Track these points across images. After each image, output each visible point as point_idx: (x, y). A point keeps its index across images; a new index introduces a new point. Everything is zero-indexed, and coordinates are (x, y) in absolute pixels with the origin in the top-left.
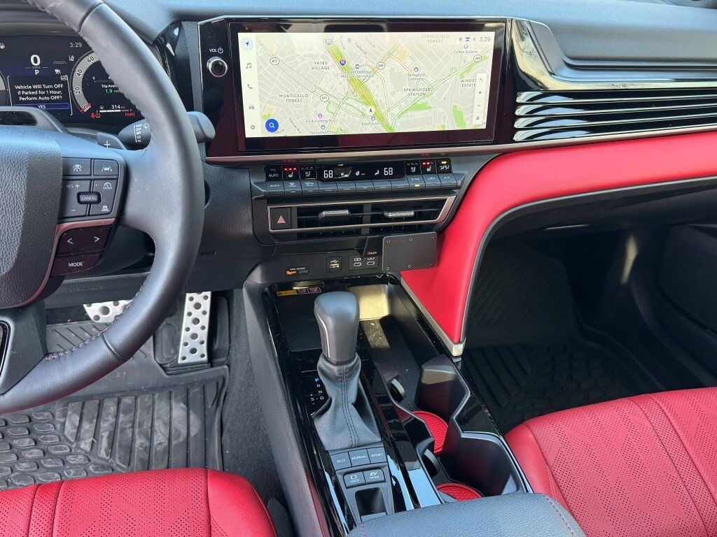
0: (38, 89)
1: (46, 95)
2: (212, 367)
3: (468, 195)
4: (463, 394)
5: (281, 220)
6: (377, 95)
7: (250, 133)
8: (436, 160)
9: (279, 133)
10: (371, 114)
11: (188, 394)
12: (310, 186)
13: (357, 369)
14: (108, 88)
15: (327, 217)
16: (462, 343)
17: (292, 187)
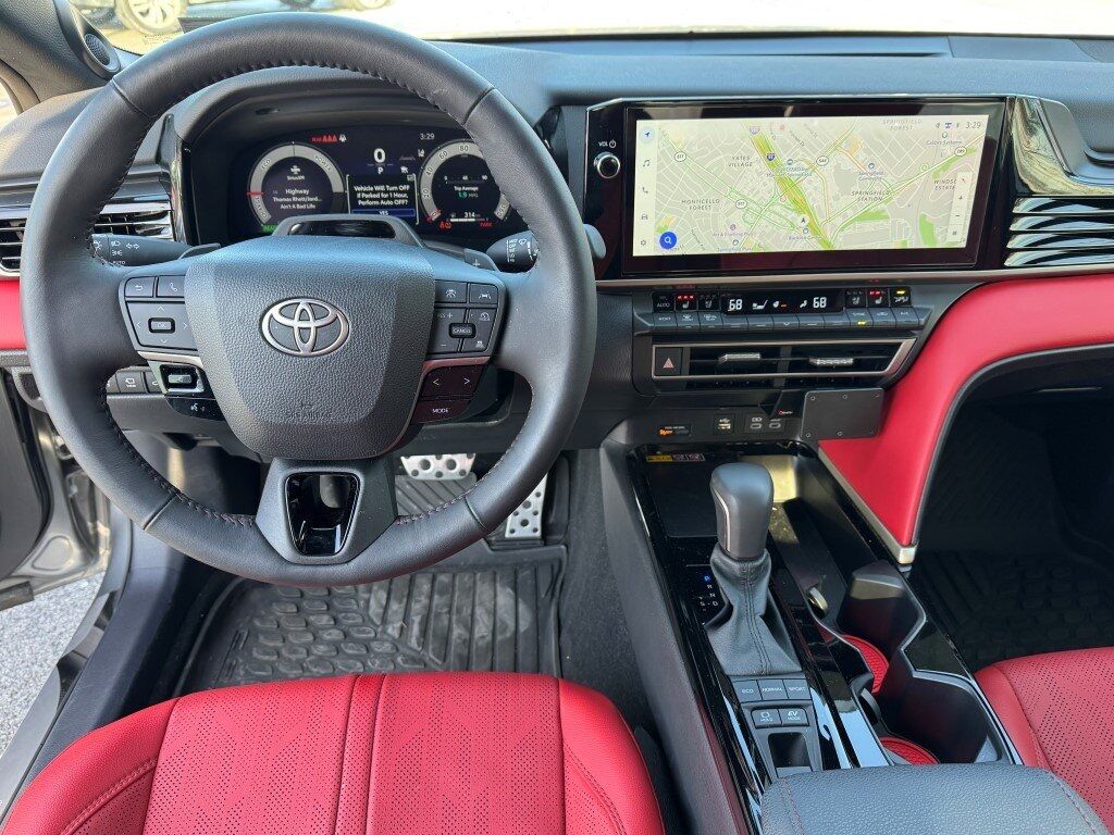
0: (380, 192)
1: (389, 199)
2: (545, 545)
3: (933, 338)
4: (915, 618)
5: (669, 364)
6: (814, 200)
7: (639, 250)
8: (890, 288)
9: (677, 251)
10: (803, 225)
11: (516, 578)
12: (711, 320)
13: (766, 569)
14: (462, 192)
15: (730, 362)
16: (913, 546)
17: (687, 320)
